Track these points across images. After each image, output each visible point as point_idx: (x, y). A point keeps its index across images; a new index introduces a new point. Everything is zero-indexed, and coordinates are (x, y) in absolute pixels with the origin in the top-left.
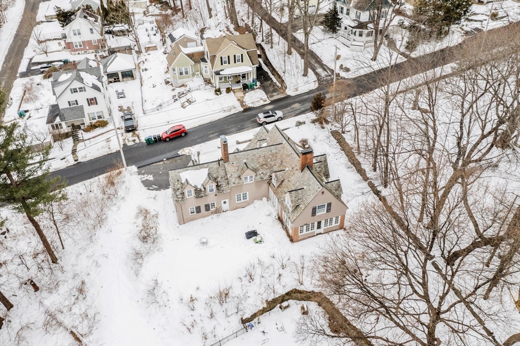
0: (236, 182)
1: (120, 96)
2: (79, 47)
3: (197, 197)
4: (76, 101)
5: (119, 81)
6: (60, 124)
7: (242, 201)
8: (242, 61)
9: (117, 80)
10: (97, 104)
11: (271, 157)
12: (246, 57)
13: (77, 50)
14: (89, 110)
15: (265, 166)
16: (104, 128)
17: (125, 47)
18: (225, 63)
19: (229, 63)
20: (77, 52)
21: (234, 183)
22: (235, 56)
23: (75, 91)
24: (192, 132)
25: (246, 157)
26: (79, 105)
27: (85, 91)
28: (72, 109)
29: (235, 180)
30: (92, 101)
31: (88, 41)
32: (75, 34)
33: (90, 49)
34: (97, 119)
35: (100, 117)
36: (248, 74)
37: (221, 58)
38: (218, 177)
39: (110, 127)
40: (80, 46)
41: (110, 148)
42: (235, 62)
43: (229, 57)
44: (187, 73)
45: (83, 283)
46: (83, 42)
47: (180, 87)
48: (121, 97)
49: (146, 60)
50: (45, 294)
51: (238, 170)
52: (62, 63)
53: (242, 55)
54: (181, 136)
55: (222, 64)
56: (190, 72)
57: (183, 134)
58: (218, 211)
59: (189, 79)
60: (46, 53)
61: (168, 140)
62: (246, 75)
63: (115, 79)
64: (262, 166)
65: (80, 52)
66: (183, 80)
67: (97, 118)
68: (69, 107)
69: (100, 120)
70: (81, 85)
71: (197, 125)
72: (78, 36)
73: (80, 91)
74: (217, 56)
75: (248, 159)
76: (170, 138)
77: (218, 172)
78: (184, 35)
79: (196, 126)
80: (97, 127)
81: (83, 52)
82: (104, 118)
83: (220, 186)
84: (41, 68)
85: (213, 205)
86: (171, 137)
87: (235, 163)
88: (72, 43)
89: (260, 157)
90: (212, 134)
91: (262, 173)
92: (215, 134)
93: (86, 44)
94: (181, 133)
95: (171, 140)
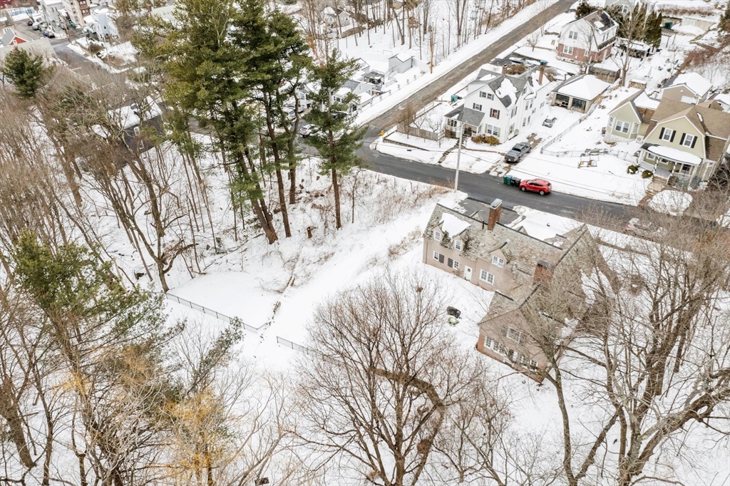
0: (485, 255)
1: (546, 123)
2: (568, 53)
3: (442, 245)
4: (481, 106)
5: (566, 107)
6: (456, 122)
7: (486, 281)
8: (693, 147)
9: (565, 106)
10: (498, 118)
11: (538, 255)
12: (701, 143)
13: (564, 55)
14: (487, 120)
15: (524, 260)
16: (492, 146)
17: (610, 71)
18: (666, 137)
19: (672, 141)
20: (563, 58)
21: (481, 255)
22: (684, 135)
23: (483, 95)
24: (556, 196)
25: (512, 238)
26: (482, 111)
27: (493, 99)
28: (473, 112)
29: (485, 253)
30: (494, 113)
31: (581, 49)
32: (570, 37)
33: (577, 59)
34: (492, 135)
35: (495, 134)
36: (694, 167)
37: (663, 129)
38: (473, 239)
39: (497, 148)
40: (570, 52)
41: (471, 167)
42: (681, 143)
43: (674, 132)
44: (626, 130)
45: (333, 254)
46: (575, 49)
47: (608, 144)
48: (546, 126)
49: (616, 96)
50: (309, 242)
51: (495, 245)
52: (539, 64)
53: (696, 138)
54: (539, 193)
55: (661, 138)
56: (631, 131)
57: (542, 193)
58: (459, 274)
59: (626, 139)
60: (533, 47)
61: (523, 189)
62: (691, 169)
63: (563, 103)
64: (522, 257)
65: (566, 59)
66: (617, 137)
67: (492, 133)
68: (472, 108)
69: (495, 136)
70: (492, 93)
71: (568, 192)
72: (572, 40)
73: (488, 98)
74: (658, 124)
75: (513, 241)
76: (526, 189)
77: (477, 234)
78: (685, 84)
79: (566, 192)
80: (486, 142)
81: (570, 59)
82: (499, 136)
83: (468, 249)
84: (513, 61)
85: (457, 264)
86: (528, 189)
87: (497, 236)
88: (563, 45)
89: (527, 247)
90: (568, 209)
91: (516, 266)
92: (570, 212)
93: (577, 52)
94: (540, 190)
95: (526, 191)
